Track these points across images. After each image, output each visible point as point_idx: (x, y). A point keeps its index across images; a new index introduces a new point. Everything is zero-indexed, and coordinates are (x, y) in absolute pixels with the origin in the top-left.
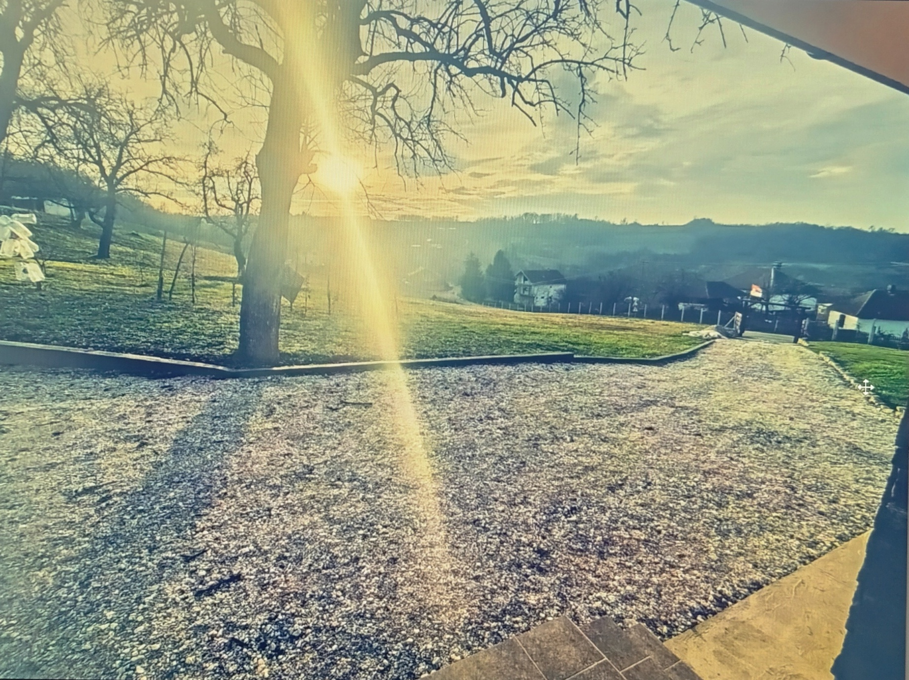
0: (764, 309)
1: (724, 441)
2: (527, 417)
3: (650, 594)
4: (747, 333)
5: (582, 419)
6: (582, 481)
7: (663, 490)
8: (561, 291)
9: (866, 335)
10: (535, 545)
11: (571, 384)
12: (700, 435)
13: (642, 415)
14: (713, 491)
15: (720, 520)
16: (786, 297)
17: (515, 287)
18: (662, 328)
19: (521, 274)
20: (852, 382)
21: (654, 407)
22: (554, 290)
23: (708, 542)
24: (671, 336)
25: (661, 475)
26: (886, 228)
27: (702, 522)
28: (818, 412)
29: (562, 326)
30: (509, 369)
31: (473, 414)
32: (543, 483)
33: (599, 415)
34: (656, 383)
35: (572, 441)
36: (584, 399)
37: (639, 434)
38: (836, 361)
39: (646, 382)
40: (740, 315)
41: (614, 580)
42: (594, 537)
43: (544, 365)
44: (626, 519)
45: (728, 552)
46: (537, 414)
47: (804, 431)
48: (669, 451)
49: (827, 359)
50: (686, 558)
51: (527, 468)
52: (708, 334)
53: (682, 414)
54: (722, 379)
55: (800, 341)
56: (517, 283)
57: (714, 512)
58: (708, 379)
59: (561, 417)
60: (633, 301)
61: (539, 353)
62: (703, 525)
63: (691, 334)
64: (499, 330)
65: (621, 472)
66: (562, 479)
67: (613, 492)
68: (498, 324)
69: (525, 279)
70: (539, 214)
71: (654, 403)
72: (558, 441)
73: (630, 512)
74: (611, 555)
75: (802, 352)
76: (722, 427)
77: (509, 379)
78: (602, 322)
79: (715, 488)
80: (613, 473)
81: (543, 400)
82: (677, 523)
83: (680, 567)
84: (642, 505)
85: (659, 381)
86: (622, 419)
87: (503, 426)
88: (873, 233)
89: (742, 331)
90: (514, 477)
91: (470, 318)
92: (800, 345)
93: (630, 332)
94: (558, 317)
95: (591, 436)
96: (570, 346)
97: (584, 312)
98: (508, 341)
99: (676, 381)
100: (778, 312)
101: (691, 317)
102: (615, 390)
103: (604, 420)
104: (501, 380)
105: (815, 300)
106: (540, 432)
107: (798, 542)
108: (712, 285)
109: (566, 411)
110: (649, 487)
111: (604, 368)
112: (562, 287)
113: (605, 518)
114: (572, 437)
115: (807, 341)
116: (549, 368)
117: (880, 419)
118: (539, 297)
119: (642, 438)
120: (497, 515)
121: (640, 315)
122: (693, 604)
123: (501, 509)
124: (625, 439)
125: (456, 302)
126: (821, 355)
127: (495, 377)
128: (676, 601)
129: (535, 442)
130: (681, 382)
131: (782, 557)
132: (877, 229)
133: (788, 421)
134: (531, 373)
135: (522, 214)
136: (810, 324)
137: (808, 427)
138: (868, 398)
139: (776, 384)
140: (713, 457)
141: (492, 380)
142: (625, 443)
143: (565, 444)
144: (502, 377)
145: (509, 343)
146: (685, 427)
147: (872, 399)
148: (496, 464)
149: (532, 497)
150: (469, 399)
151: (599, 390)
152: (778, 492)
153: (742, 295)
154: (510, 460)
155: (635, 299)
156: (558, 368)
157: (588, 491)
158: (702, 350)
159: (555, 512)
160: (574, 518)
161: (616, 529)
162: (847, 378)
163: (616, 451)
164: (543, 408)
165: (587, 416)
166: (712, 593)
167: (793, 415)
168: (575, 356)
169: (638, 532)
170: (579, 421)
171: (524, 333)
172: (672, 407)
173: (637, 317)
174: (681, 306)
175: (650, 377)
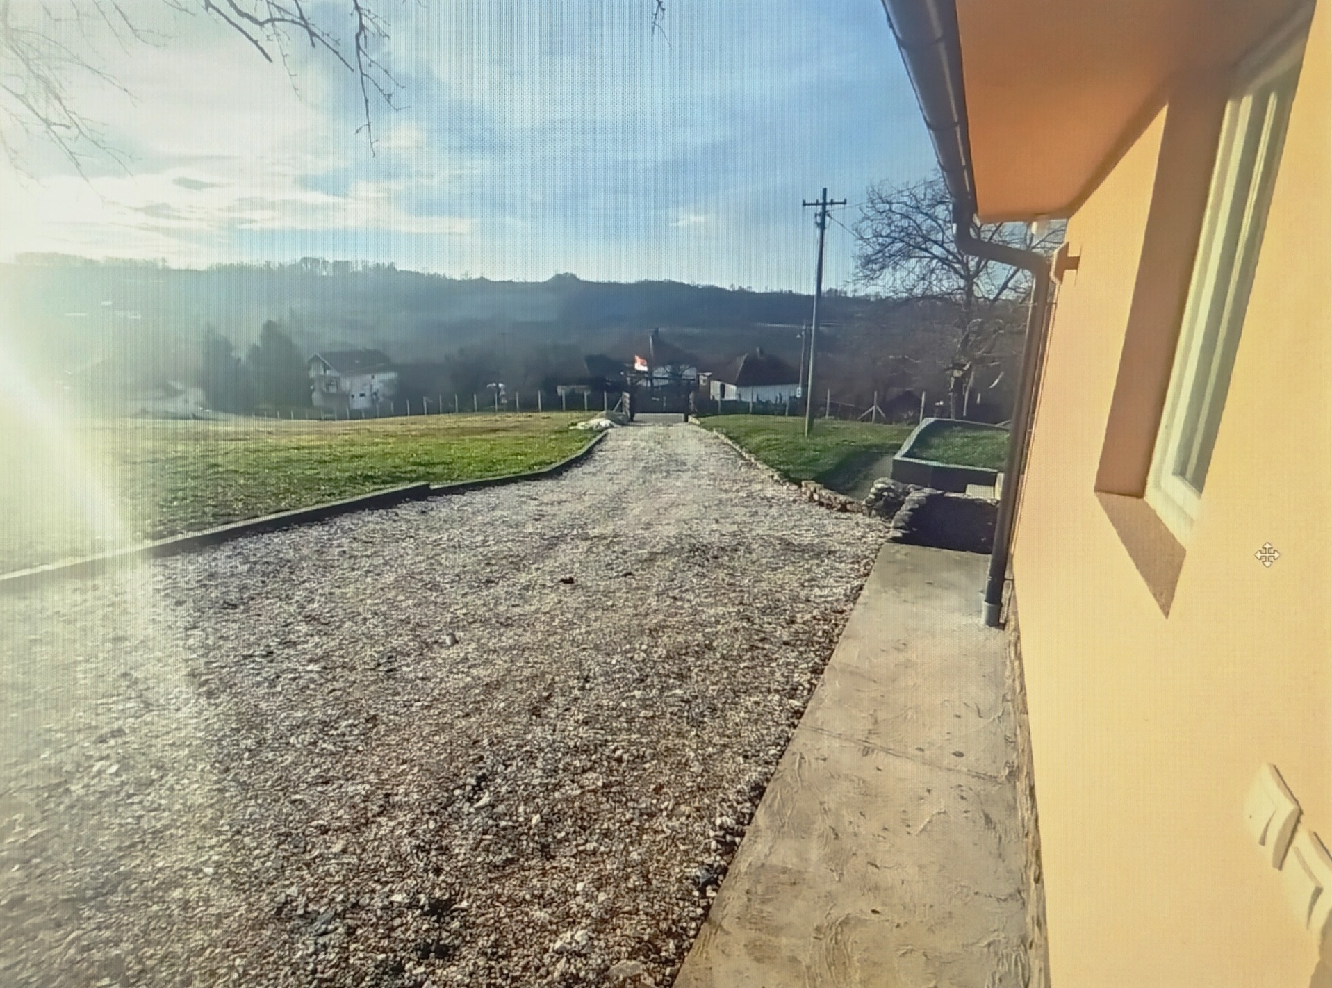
0: (649, 384)
1: (658, 575)
2: (365, 619)
3: (635, 889)
4: (638, 416)
5: (464, 595)
6: (485, 714)
7: (608, 683)
8: (390, 381)
9: (746, 404)
10: (423, 899)
11: (436, 536)
12: (630, 574)
13: (550, 564)
14: (668, 657)
15: (687, 702)
16: (669, 369)
17: (312, 381)
18: (544, 422)
19: (316, 359)
20: (753, 460)
21: (563, 546)
22: (380, 381)
23: (684, 745)
24: (556, 432)
25: (600, 658)
26: (745, 287)
27: (668, 716)
28: (736, 505)
29: (402, 438)
30: (317, 532)
31: (250, 645)
32: (415, 751)
33: (489, 581)
34: (557, 507)
35: (455, 642)
36: (461, 557)
37: (553, 597)
38: (731, 438)
39: (544, 508)
40: (627, 395)
41: (576, 894)
42: (528, 820)
43: (383, 512)
44: (568, 759)
45: (710, 750)
46: (384, 608)
47: (734, 535)
48: (599, 613)
49: (723, 437)
50: (665, 790)
51: (382, 728)
52: (599, 425)
53: (601, 548)
54: (631, 483)
55: (691, 419)
56: (312, 374)
57: (678, 692)
58: (616, 488)
59: (428, 603)
60: (498, 390)
61: (369, 491)
62: (671, 720)
63: (580, 426)
64: (289, 460)
65: (543, 674)
66: (452, 726)
67: (539, 716)
68: (286, 449)
69: (326, 369)
70: (331, 261)
71: (561, 539)
72: (431, 650)
73: (572, 744)
74: (560, 842)
75: (697, 432)
76: (651, 553)
77: (320, 552)
78: (462, 424)
79: (668, 651)
80: (532, 680)
81: (389, 578)
82: (639, 731)
83: (661, 811)
84: (586, 723)
85: (559, 503)
86: (523, 578)
87: (319, 652)
88: (734, 292)
89: (632, 416)
90: (358, 758)
91: (227, 445)
92: (691, 423)
93: (502, 434)
94: (393, 424)
95: (485, 622)
96: (421, 469)
97: (433, 411)
98: (311, 479)
99: (580, 497)
100: (663, 386)
101: (574, 404)
102: (503, 531)
103: (498, 588)
104: (303, 558)
105: (694, 369)
106: (395, 643)
107: (777, 697)
108: (591, 360)
109: (435, 587)
110: (588, 686)
111: (479, 498)
112: (392, 375)
113: (536, 775)
114: (453, 635)
115: (697, 417)
116: (392, 515)
117: (791, 499)
118: (357, 395)
119: (560, 601)
120: (332, 866)
121: (511, 408)
122: (694, 871)
123: (337, 848)
124: (536, 611)
125: (195, 417)
126: (715, 433)
127: (290, 554)
128: (672, 879)
129: (388, 667)
130: (586, 498)
131: (768, 728)
132: (737, 288)
133: (715, 526)
134: (361, 533)
135: (299, 258)
136: (695, 397)
137: (735, 528)
138: (772, 476)
139: (686, 477)
140: (652, 601)
141: (283, 562)
142: (537, 619)
143: (444, 653)
144: (305, 552)
145: (310, 484)
146: (609, 566)
147: (776, 477)
148: (314, 744)
149: (401, 789)
150: (238, 614)
151: (480, 538)
152: (736, 630)
153: (625, 369)
154: (344, 723)
155: (500, 385)
156: (408, 511)
157: (499, 731)
158: (598, 447)
159: (451, 801)
160: (486, 799)
161: (558, 786)
162: (747, 456)
163: (528, 638)
164: (391, 594)
165: (471, 587)
166: (712, 834)
167: (717, 516)
168: (432, 487)
169: (591, 775)
170: (461, 602)
171: (337, 459)
172: (587, 539)
173: (508, 410)
174: (561, 391)
175: (546, 499)
